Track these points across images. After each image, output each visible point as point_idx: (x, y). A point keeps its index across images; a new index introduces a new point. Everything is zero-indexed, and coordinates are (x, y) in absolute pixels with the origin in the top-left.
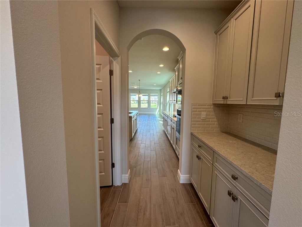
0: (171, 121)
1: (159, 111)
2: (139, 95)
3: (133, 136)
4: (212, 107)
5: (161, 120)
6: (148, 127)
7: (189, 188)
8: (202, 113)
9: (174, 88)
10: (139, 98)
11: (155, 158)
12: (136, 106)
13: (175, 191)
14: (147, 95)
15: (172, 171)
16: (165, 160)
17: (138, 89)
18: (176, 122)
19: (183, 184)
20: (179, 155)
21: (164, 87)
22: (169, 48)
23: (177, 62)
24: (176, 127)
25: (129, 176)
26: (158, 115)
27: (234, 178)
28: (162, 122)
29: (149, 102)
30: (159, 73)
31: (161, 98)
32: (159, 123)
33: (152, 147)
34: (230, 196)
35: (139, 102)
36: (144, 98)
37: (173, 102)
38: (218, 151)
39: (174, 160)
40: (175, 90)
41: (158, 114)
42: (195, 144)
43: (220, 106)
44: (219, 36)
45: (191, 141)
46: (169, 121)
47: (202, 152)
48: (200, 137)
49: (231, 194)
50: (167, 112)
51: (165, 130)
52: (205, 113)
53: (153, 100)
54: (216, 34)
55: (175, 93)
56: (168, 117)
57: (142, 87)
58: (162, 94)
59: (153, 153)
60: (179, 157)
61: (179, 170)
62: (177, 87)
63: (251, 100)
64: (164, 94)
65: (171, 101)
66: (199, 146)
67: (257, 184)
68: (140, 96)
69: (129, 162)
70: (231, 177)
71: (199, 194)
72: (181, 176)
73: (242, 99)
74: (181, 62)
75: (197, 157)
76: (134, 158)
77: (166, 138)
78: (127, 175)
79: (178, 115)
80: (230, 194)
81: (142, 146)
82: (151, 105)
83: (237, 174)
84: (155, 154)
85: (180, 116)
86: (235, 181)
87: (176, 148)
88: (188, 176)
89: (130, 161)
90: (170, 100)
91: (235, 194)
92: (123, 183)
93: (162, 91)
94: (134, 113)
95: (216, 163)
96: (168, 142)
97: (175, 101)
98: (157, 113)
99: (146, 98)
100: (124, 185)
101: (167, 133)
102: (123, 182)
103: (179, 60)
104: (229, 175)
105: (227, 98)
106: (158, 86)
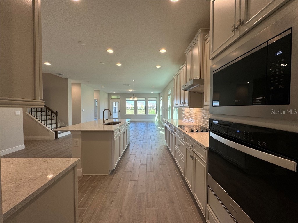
0: (186, 141)
1: (158, 117)
3: (116, 164)
14: (144, 100)
21: (164, 89)
26: (157, 123)
28: (163, 133)
29: (146, 108)
30: (158, 67)
31: (160, 103)
35: (136, 107)
36: (141, 104)
41: (157, 120)
46: (179, 137)
50: (169, 120)
53: (151, 105)
58: (161, 99)
64: (164, 98)
65: (177, 104)
82: (149, 111)
93: (161, 95)
98: (156, 120)
99: (143, 103)
106: (156, 89)
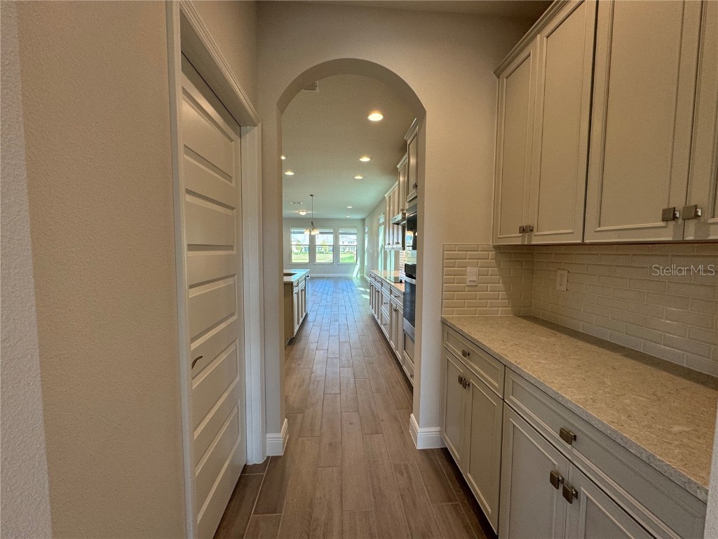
0: (391, 293)
1: (360, 270)
2: (310, 231)
3: (296, 331)
4: (492, 254)
5: (364, 293)
6: (333, 309)
7: (440, 462)
8: (469, 269)
9: (396, 212)
10: (312, 239)
11: (352, 386)
12: (305, 258)
13: (405, 473)
14: (332, 233)
15: (396, 419)
16: (378, 391)
17: (310, 219)
18: (404, 294)
19: (425, 452)
20: (411, 376)
21: (373, 211)
22: (384, 115)
23: (404, 149)
24: (404, 306)
25: (285, 437)
26: (358, 281)
27: (569, 437)
28: (368, 297)
29: (336, 249)
30: (358, 177)
31: (364, 240)
32: (362, 298)
33: (343, 358)
34: (558, 488)
35: (312, 249)
36: (324, 239)
37: (395, 246)
38: (519, 366)
39: (401, 388)
40: (399, 217)
41: (359, 276)
42: (453, 348)
43: (511, 253)
44: (505, 79)
45: (443, 340)
46: (386, 292)
47: (472, 367)
48: (466, 330)
49: (559, 480)
50: (380, 272)
51: (376, 317)
52: (476, 269)
53: (346, 243)
54: (499, 77)
55: (398, 224)
56: (382, 284)
57: (318, 214)
58: (366, 230)
59: (347, 373)
60: (414, 382)
61: (412, 415)
62: (403, 210)
63: (596, 231)
64: (371, 229)
65: (389, 244)
66: (465, 354)
67: (639, 455)
68: (313, 233)
69: (285, 399)
70: (557, 436)
71: (467, 476)
72: (419, 430)
73: (571, 231)
74: (412, 148)
75: (461, 380)
76: (300, 387)
77: (378, 336)
78: (281, 435)
79: (408, 275)
80: (555, 480)
81: (320, 355)
82: (341, 257)
83: (577, 427)
84: (351, 375)
85: (415, 278)
86: (569, 446)
87: (403, 357)
88: (438, 429)
89: (287, 397)
90: (387, 242)
91: (570, 481)
92: (268, 457)
93: (367, 223)
94: (298, 276)
95: (511, 397)
96: (384, 345)
97: (398, 243)
98: (355, 274)
99: (330, 239)
100: (272, 461)
101: (379, 321)
102: (270, 453)
103: (408, 143)
104: (550, 430)
105: (532, 231)
106: (356, 209)
